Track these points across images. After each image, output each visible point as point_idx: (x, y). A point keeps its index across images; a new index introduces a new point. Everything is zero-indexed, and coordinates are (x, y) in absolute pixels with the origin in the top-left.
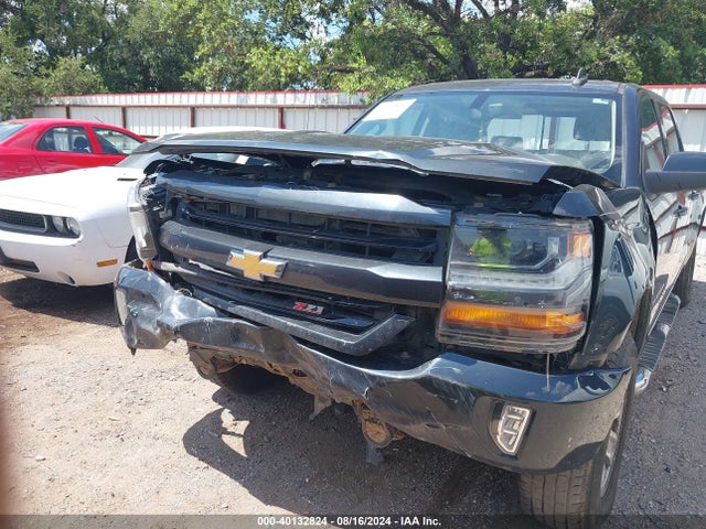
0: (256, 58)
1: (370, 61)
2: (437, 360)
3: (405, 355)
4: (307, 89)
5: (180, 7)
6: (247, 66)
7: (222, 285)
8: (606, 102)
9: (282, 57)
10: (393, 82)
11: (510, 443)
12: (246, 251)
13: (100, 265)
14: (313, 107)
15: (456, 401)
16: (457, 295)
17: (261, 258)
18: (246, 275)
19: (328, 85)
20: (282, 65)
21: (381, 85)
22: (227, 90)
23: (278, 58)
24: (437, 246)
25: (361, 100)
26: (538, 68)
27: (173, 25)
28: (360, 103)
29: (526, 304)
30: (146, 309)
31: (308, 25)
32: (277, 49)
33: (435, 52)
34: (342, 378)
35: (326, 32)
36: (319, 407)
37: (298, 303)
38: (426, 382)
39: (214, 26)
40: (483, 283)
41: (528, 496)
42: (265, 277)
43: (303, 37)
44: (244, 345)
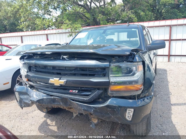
0: (38, 22)
1: (69, 20)
2: (110, 100)
3: (100, 100)
4: (53, 29)
5: (14, 9)
6: (36, 24)
7: (47, 88)
8: (135, 30)
9: (45, 21)
10: (76, 25)
11: (129, 118)
12: (54, 78)
13: (4, 84)
14: (55, 34)
15: (116, 110)
16: (113, 84)
17: (59, 80)
18: (55, 85)
19: (58, 27)
20: (46, 23)
21: (73, 27)
22: (30, 31)
23: (44, 22)
24: (106, 72)
25: (69, 31)
26: (112, 19)
27: (13, 14)
28: (68, 32)
29: (130, 84)
30: (25, 97)
31: (51, 12)
32: (44, 19)
33: (86, 17)
34: (86, 108)
35: (56, 13)
36: (75, 115)
37: (70, 90)
38: (108, 106)
39: (25, 13)
40: (118, 80)
41: (132, 129)
42: (61, 85)
43: (50, 15)
44: (56, 103)
